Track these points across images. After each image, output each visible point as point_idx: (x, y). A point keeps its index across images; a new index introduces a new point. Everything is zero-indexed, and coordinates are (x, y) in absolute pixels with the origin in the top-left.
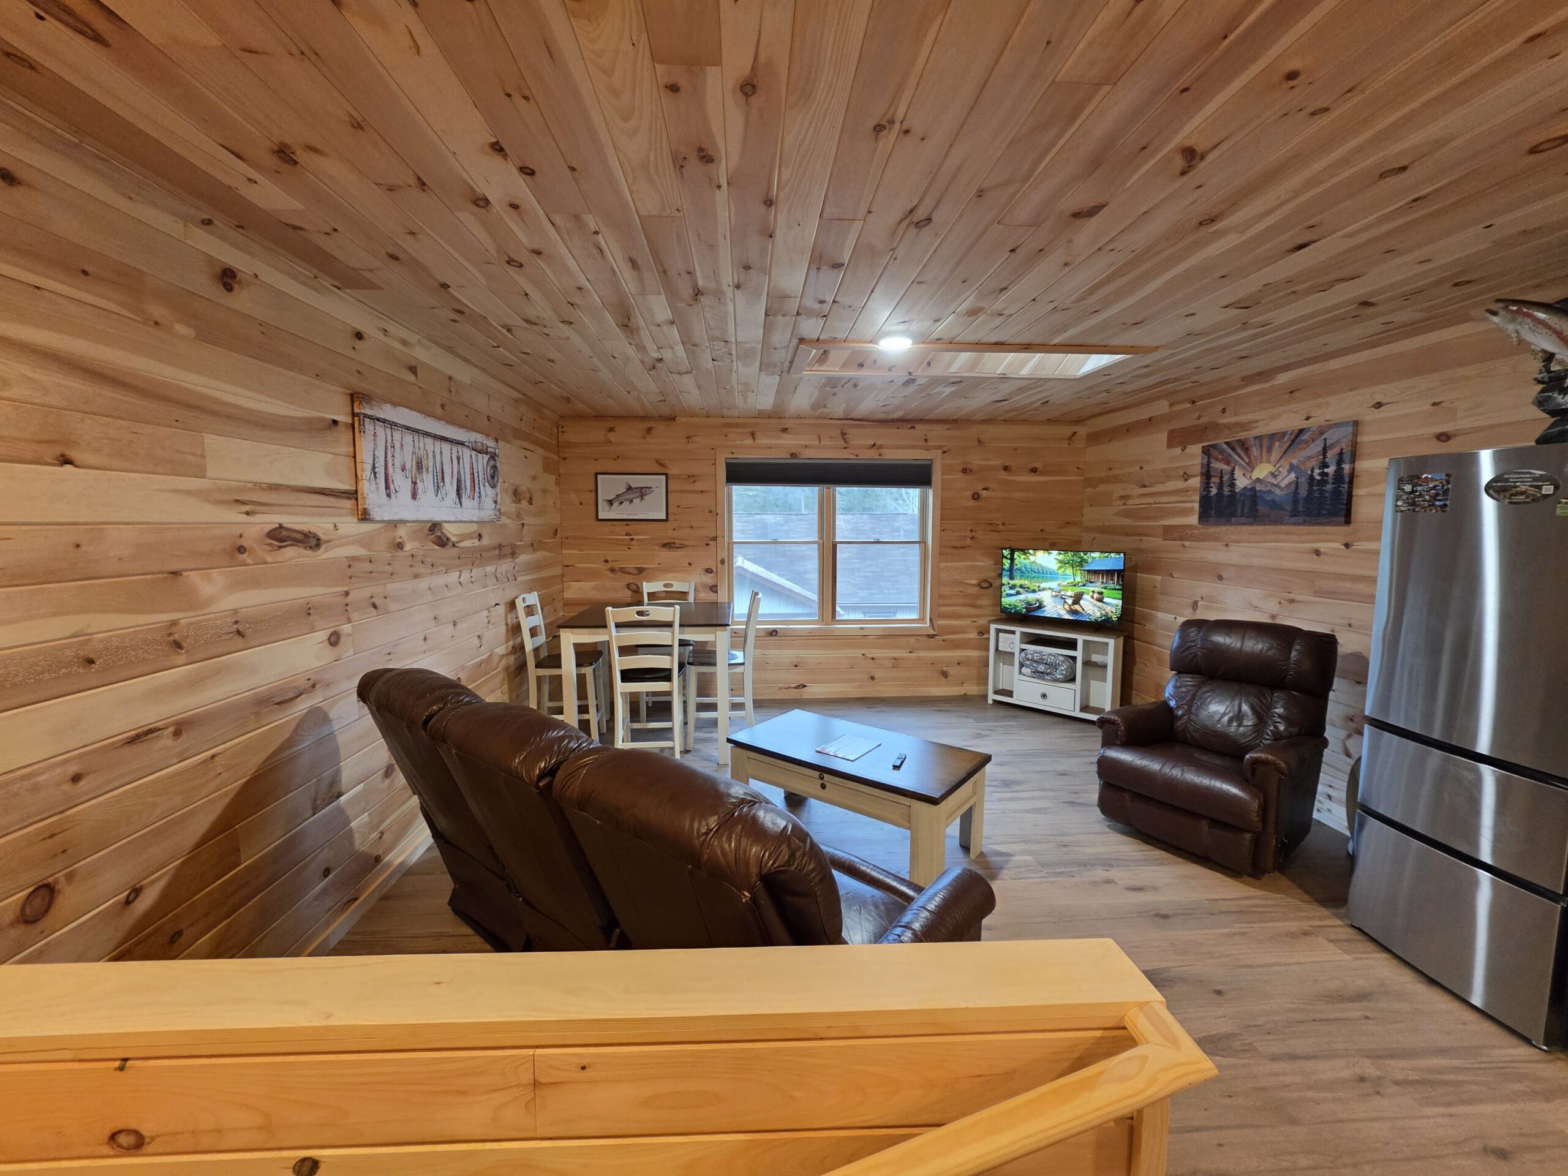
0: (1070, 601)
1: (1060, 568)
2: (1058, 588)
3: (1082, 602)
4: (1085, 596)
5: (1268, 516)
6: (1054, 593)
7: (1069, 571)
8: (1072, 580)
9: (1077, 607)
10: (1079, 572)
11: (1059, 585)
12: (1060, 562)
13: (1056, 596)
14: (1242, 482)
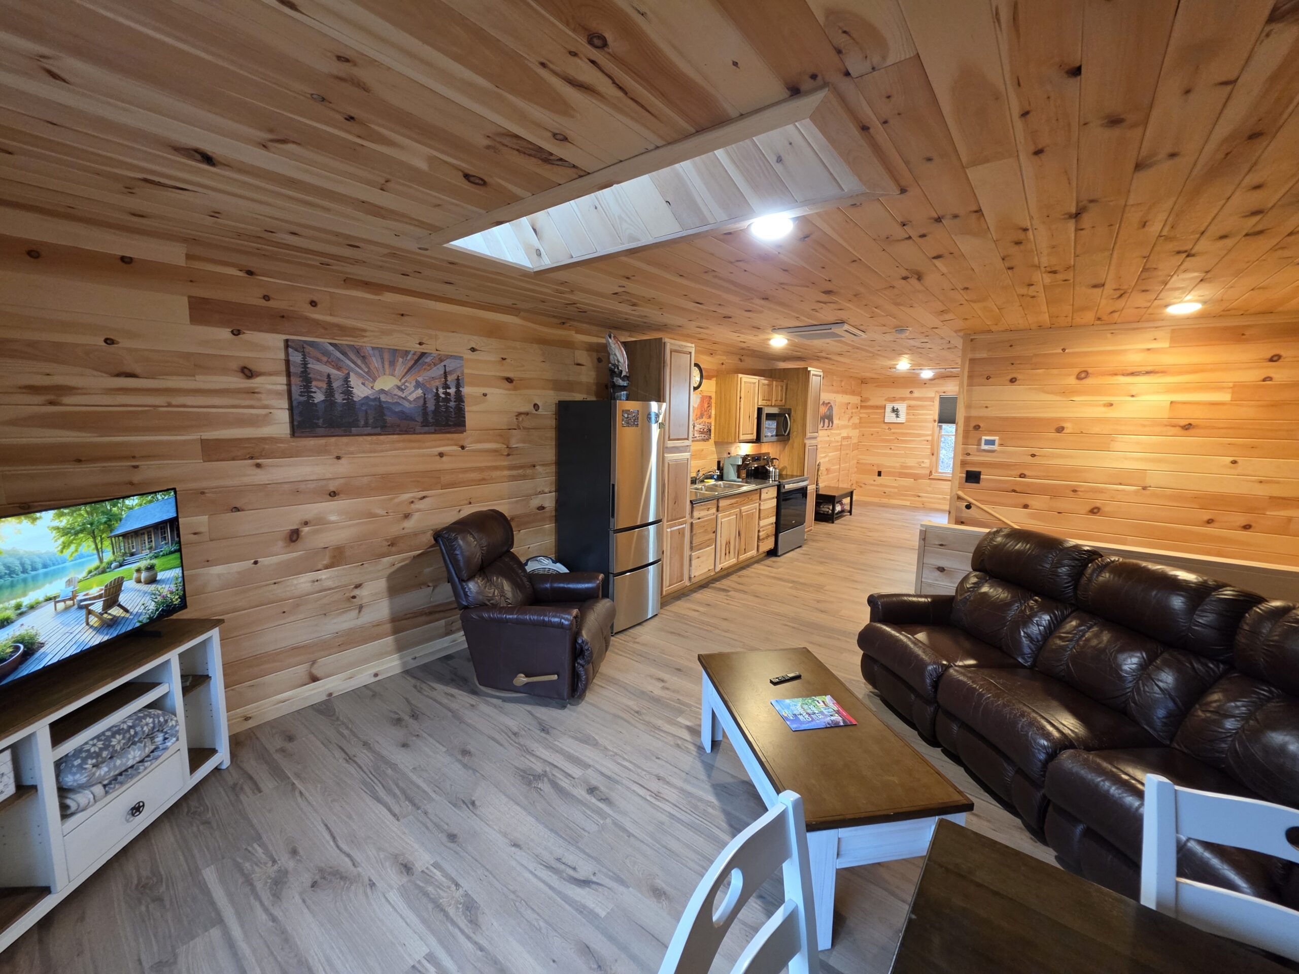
0: (98, 607)
1: (65, 546)
2: (68, 592)
3: (122, 599)
4: (126, 585)
5: (398, 426)
6: (61, 606)
7: (87, 546)
8: (96, 563)
9: (115, 611)
10: (107, 543)
11: (69, 582)
12: (65, 532)
13: (67, 608)
14: (360, 391)
